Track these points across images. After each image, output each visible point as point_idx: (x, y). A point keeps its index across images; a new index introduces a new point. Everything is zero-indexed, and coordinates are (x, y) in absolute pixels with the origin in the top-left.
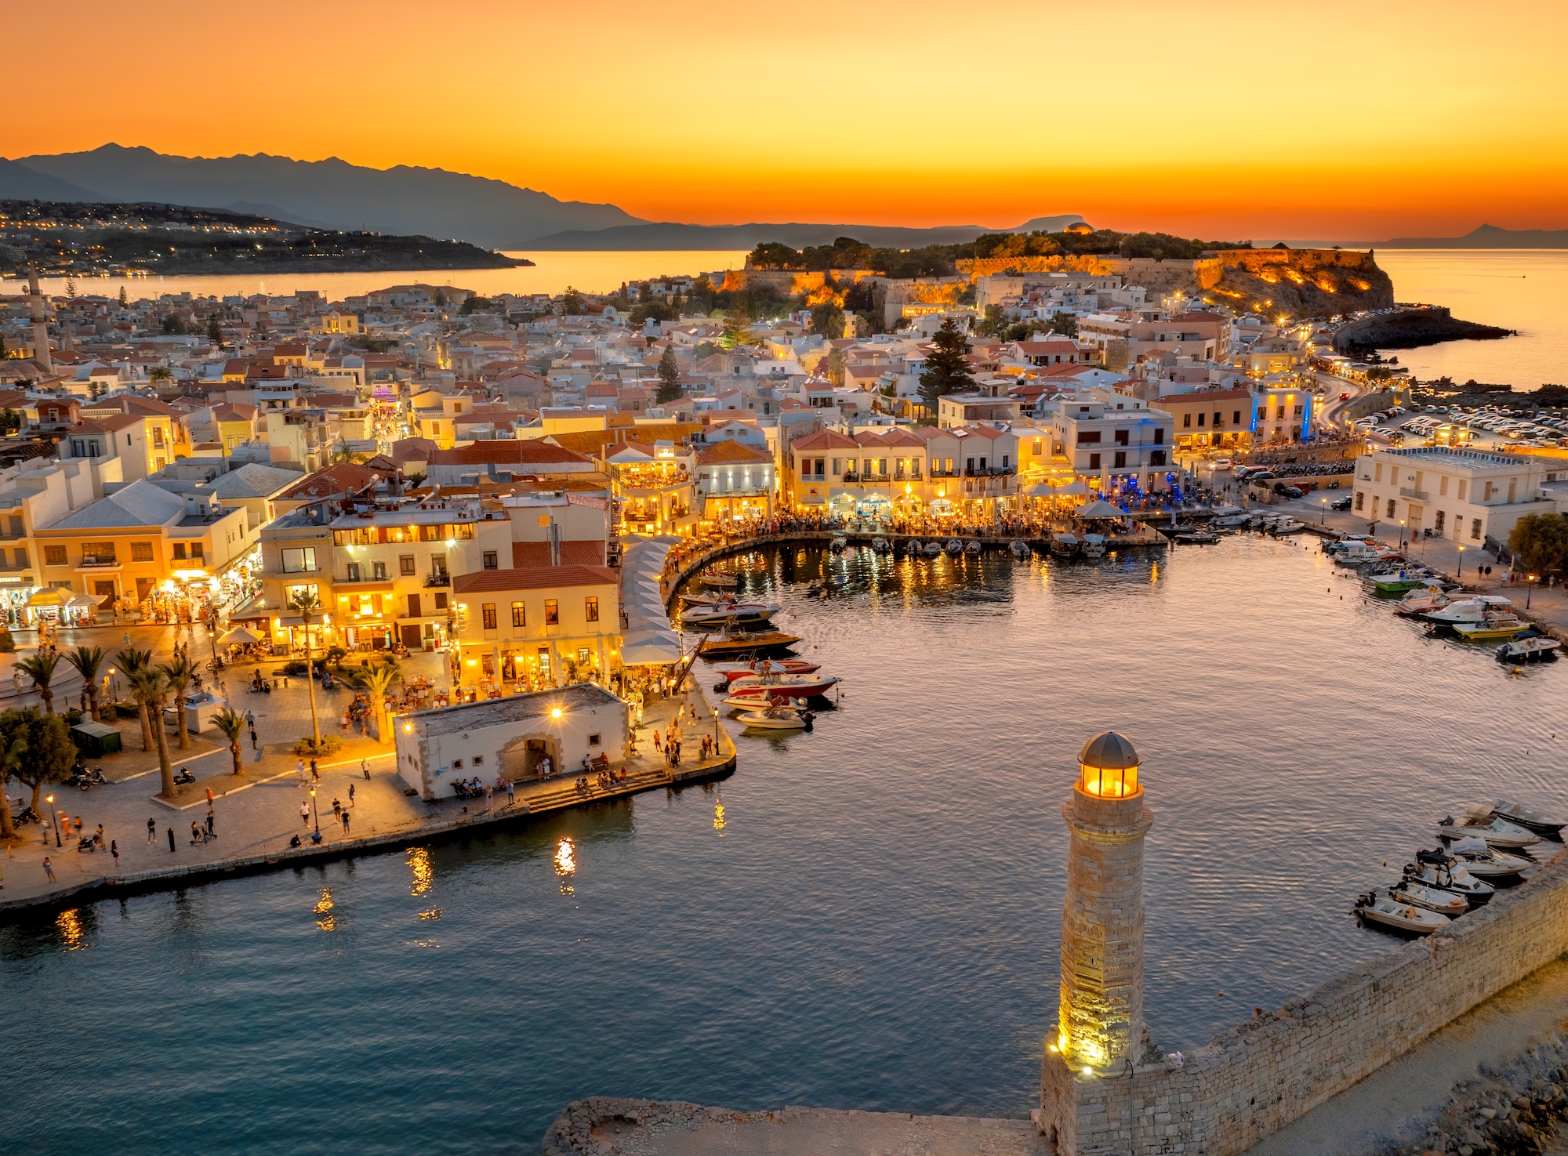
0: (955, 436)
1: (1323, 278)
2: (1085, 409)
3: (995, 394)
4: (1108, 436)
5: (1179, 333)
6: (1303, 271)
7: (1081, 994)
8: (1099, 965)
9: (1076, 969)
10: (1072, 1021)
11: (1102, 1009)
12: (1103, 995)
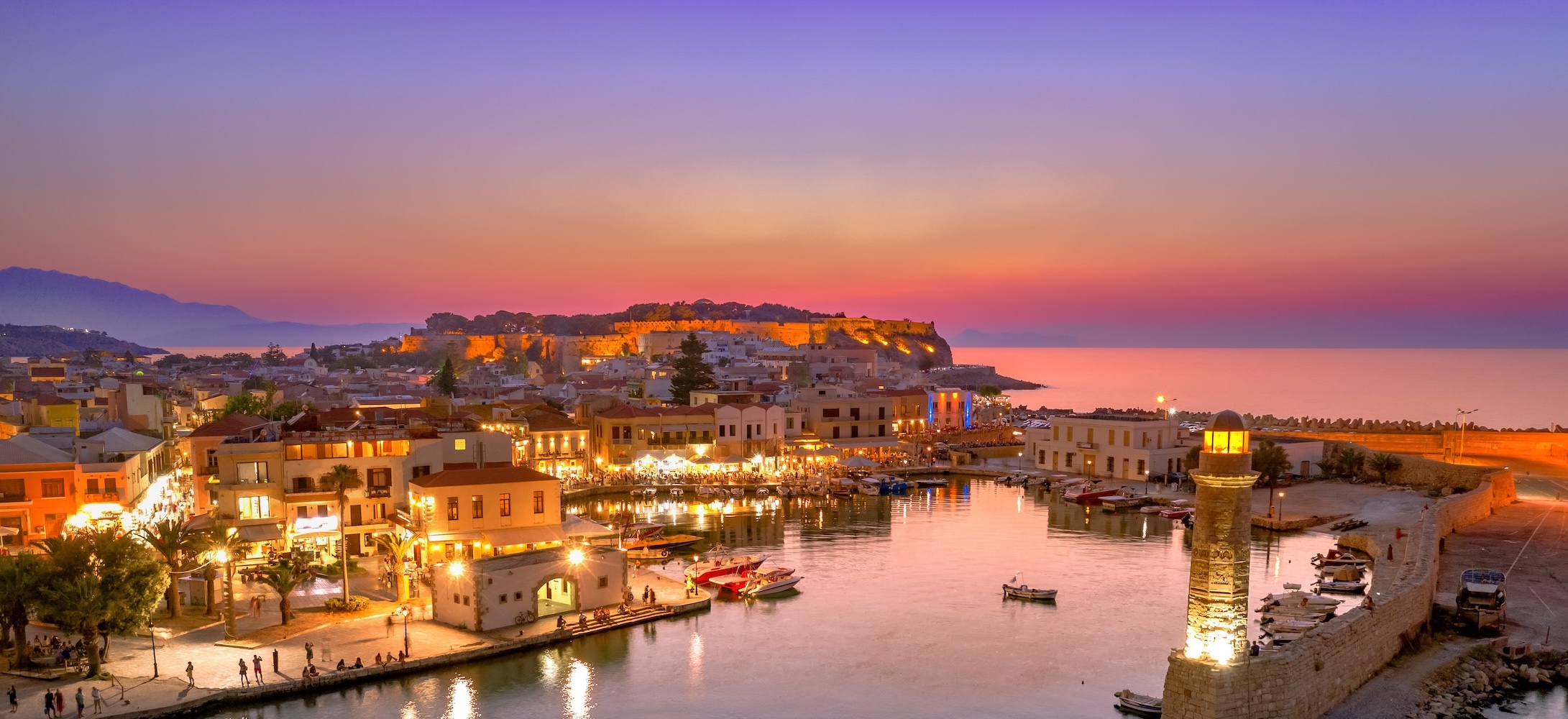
1: (901, 342)
2: (822, 393)
3: (736, 389)
4: (845, 411)
6: (885, 337)
7: (1214, 606)
8: (1230, 580)
9: (1212, 587)
10: (1203, 630)
11: (1231, 615)
12: (1233, 604)
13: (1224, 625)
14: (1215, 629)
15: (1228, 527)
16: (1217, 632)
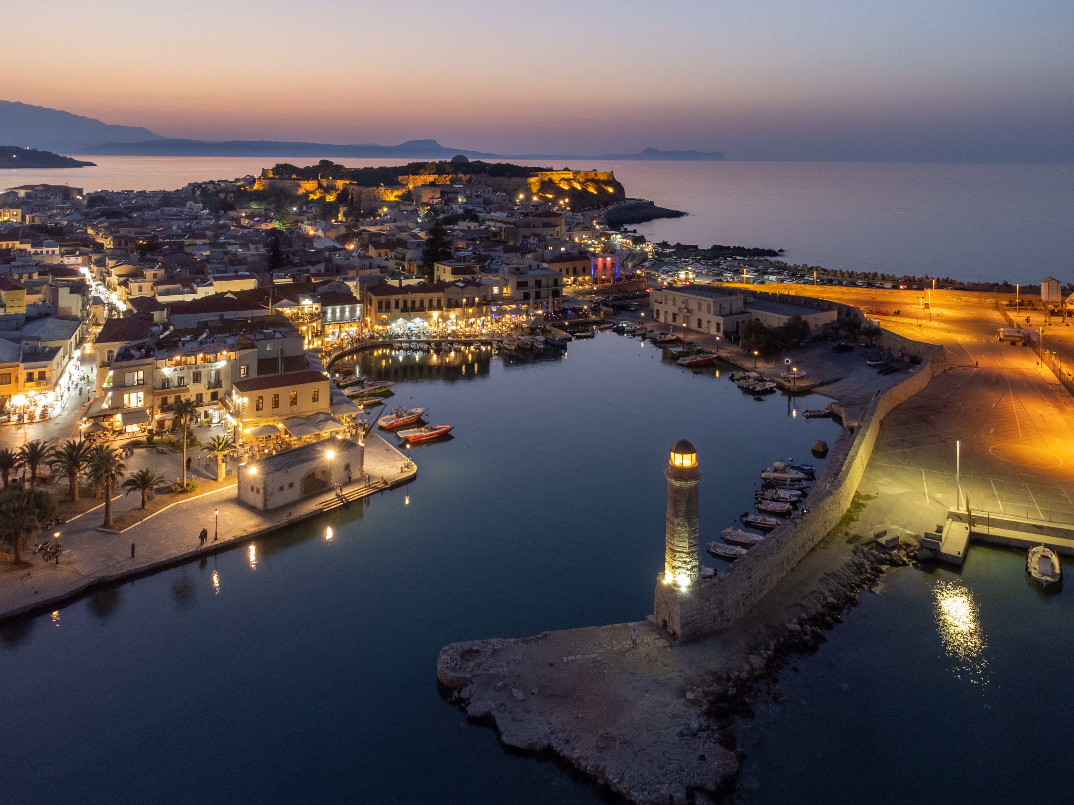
0: (458, 286)
1: (590, 186)
2: (518, 269)
3: (465, 261)
4: (531, 283)
5: (542, 223)
6: (579, 182)
7: (678, 554)
8: (686, 540)
9: (676, 543)
10: (673, 567)
11: (688, 560)
12: (689, 553)
13: (684, 565)
14: (679, 567)
15: (684, 509)
16: (681, 569)
